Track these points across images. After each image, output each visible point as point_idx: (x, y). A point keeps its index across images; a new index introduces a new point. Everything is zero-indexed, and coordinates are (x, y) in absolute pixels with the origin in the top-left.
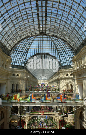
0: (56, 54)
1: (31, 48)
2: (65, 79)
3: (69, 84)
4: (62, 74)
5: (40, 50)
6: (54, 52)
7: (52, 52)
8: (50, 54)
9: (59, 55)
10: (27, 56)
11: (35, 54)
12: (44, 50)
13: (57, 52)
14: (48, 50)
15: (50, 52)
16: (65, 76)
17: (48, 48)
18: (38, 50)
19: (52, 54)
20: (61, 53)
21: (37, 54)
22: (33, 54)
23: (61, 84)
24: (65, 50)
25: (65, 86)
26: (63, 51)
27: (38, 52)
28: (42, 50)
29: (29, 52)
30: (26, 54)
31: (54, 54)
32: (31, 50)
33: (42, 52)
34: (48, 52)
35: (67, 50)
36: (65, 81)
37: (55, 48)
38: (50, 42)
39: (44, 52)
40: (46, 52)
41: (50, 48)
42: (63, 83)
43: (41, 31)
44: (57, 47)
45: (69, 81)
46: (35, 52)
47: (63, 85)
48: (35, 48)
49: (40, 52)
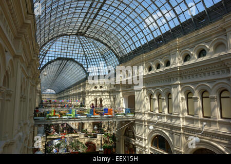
0: (84, 61)
1: (51, 50)
2: (93, 92)
3: (98, 99)
4: (89, 86)
5: (62, 53)
6: (81, 58)
7: (79, 58)
8: (76, 60)
9: (87, 62)
10: (44, 60)
11: (56, 58)
12: (68, 54)
13: (84, 58)
14: (74, 55)
15: (76, 57)
16: (93, 89)
17: (74, 52)
18: (60, 53)
19: (78, 60)
20: (90, 60)
21: (59, 59)
22: (53, 58)
23: (87, 99)
24: (96, 57)
25: (93, 100)
26: (93, 57)
27: (59, 56)
28: (65, 54)
29: (47, 55)
30: (43, 57)
31: (81, 60)
32: (50, 52)
33: (65, 57)
34: (73, 57)
35: (98, 57)
36: (92, 95)
37: (83, 53)
38: (78, 45)
39: (68, 57)
40: (71, 57)
41: (77, 52)
42: (90, 97)
43: (80, 31)
44: (86, 53)
45: (98, 94)
46: (56, 56)
47: (90, 100)
48: (57, 50)
49: (62, 56)
